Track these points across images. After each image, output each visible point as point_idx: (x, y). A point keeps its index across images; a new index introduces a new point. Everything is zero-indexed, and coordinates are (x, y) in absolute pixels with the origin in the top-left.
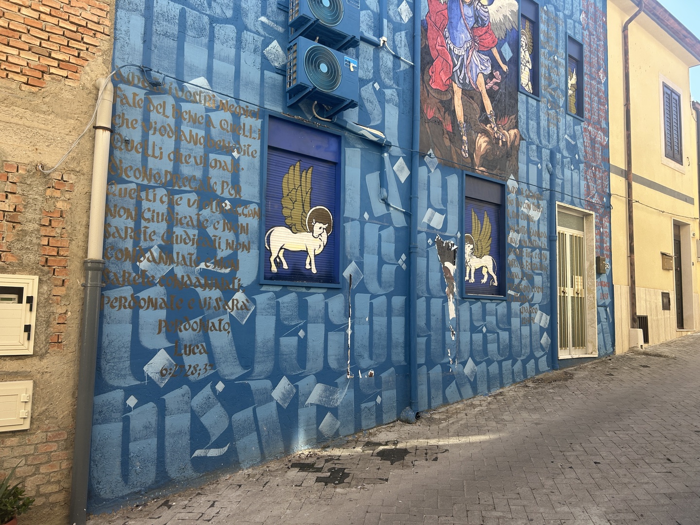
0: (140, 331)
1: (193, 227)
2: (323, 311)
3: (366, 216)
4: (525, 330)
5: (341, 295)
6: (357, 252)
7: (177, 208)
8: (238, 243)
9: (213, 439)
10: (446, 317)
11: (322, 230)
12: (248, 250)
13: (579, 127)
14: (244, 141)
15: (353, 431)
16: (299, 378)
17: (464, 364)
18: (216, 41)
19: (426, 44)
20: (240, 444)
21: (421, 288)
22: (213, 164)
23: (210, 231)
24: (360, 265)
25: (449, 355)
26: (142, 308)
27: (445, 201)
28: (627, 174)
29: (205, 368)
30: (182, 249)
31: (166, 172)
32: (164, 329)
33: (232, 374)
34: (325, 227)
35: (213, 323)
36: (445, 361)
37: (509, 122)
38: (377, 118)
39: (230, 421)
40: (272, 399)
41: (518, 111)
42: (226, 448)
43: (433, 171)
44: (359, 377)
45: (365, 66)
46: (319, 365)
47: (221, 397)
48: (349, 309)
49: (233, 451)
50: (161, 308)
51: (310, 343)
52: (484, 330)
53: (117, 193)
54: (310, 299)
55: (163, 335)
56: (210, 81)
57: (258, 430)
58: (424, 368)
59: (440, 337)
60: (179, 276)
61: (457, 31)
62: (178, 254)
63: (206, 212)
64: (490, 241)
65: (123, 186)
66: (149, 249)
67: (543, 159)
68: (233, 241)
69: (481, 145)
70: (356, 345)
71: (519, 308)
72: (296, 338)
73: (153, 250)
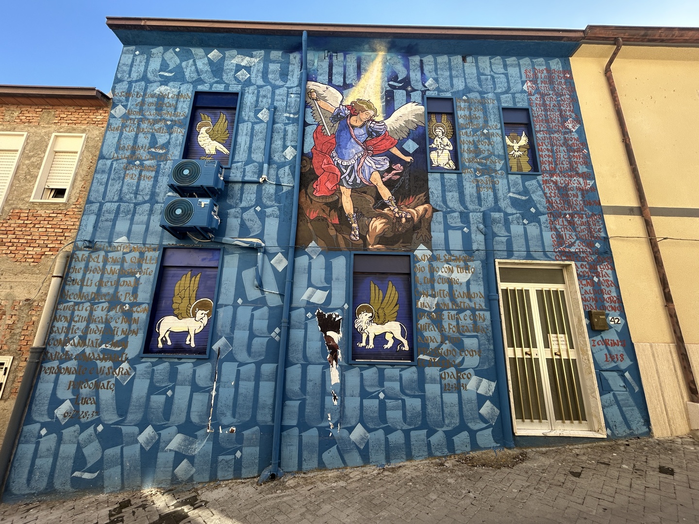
0: (58, 387)
1: (102, 323)
2: (191, 376)
3: (240, 301)
4: (451, 398)
5: (209, 363)
6: (228, 330)
7: (94, 313)
8: (130, 330)
9: (89, 465)
10: (327, 383)
11: (203, 315)
12: (136, 334)
13: (535, 181)
14: (145, 266)
15: (207, 480)
16: (163, 427)
17: (351, 430)
18: (136, 215)
20: (106, 473)
21: (295, 355)
22: (122, 284)
23: (113, 324)
24: (230, 339)
25: (329, 419)
26: (62, 373)
27: (328, 278)
28: (642, 211)
29: (92, 414)
30: (92, 337)
31: (92, 293)
32: (71, 387)
33: (110, 420)
34: (206, 312)
35: (103, 384)
36: (323, 424)
37: (416, 200)
38: (256, 230)
39: (103, 454)
40: (137, 442)
41: (428, 189)
42: (96, 474)
43: (315, 257)
44: (219, 432)
45: (249, 198)
46: (182, 419)
47: (99, 436)
48: (216, 376)
49: (100, 478)
50: (73, 373)
51: (176, 401)
52: (382, 396)
53: (62, 308)
54: (180, 367)
55: (70, 390)
56: (128, 238)
57: (122, 464)
58: (296, 431)
59: (318, 402)
60: (87, 354)
61: (346, 149)
62: (89, 340)
63: (112, 313)
64: (397, 308)
65: (66, 304)
66: (73, 338)
67: (472, 222)
68: (127, 329)
69: (376, 227)
70: (219, 405)
71: (438, 373)
72: (165, 396)
73: (75, 339)
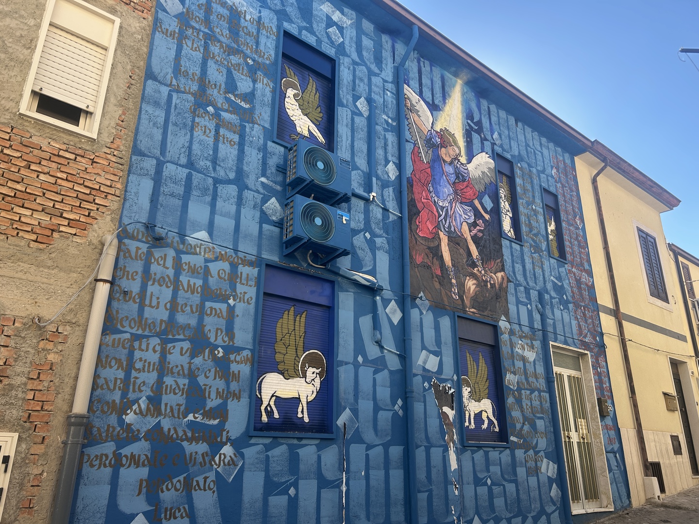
0: (119, 492)
1: (184, 376)
2: (316, 465)
3: (360, 359)
4: (533, 481)
5: (335, 446)
6: (351, 398)
7: (169, 357)
8: (229, 392)
10: (448, 468)
11: (315, 375)
12: (239, 398)
13: (564, 268)
14: (240, 288)
18: (219, 199)
19: (412, 198)
21: (419, 436)
22: (209, 312)
23: (201, 380)
24: (355, 411)
25: (453, 512)
26: (124, 466)
27: (438, 342)
28: (616, 313)
30: (171, 400)
31: (162, 321)
32: (144, 490)
34: (318, 371)
35: (197, 482)
36: (449, 519)
37: (495, 265)
38: (368, 263)
41: (503, 255)
43: (425, 313)
45: (357, 218)
48: (344, 461)
50: (144, 465)
51: (301, 503)
52: (489, 482)
53: (110, 343)
54: (301, 452)
55: (143, 497)
56: (211, 234)
59: (442, 492)
60: (166, 429)
61: (440, 186)
62: (166, 405)
63: (198, 361)
64: (487, 384)
65: (117, 336)
66: (136, 401)
67: (532, 300)
68: (223, 390)
69: (470, 287)
70: (352, 504)
71: (523, 456)
72: (287, 497)
73: (140, 401)
